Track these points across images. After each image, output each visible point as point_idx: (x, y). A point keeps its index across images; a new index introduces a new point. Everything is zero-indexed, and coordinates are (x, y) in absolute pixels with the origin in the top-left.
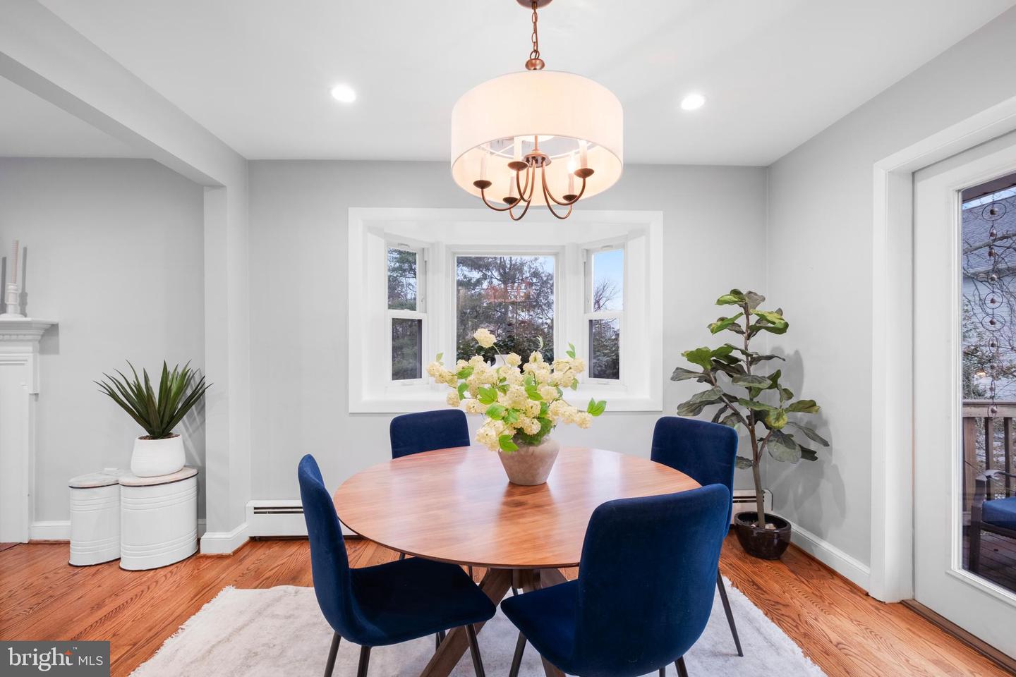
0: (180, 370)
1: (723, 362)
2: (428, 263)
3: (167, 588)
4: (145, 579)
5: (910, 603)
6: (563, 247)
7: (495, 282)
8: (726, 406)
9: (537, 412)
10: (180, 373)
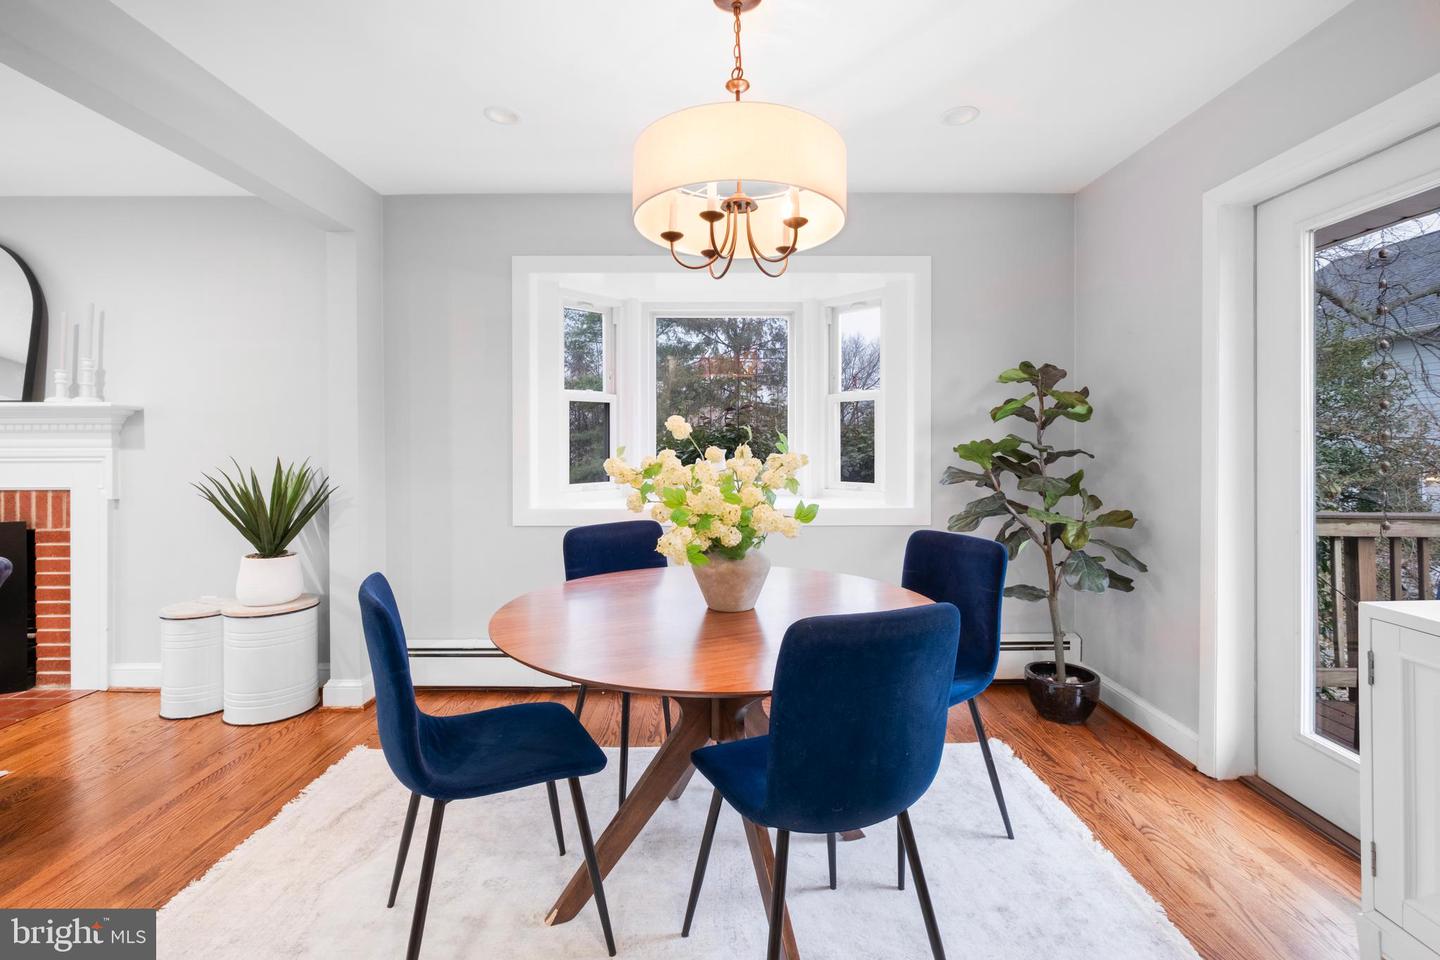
0: (296, 471)
1: (1011, 460)
2: (618, 328)
3: (282, 747)
4: (254, 736)
5: (1251, 780)
6: (800, 304)
7: (722, 348)
8: (1014, 518)
9: (736, 519)
10: (297, 473)
